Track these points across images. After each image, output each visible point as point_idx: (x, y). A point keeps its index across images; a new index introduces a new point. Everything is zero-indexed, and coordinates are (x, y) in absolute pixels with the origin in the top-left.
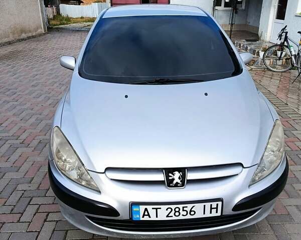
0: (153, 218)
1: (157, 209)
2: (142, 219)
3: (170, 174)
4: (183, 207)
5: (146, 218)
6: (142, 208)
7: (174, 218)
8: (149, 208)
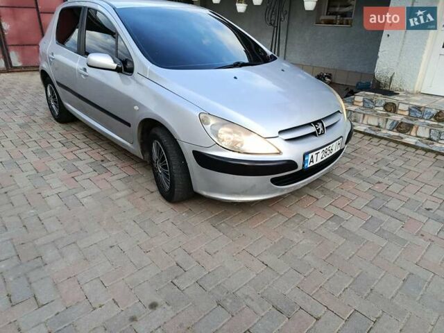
0: (315, 163)
1: (317, 154)
2: (309, 166)
5: (312, 164)
6: (310, 155)
7: (325, 158)
8: (314, 154)
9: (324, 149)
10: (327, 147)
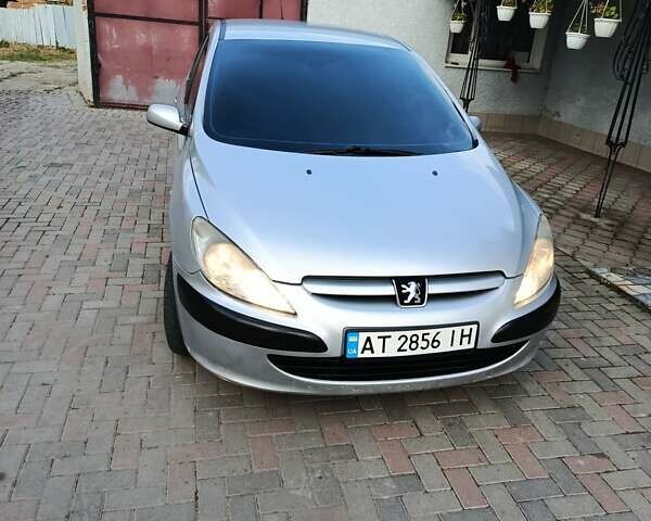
0: (378, 353)
1: (384, 338)
2: (360, 356)
3: (403, 286)
4: (424, 335)
5: (368, 354)
6: (363, 336)
7: (409, 353)
8: (374, 336)
9: (409, 334)
10: (420, 333)
